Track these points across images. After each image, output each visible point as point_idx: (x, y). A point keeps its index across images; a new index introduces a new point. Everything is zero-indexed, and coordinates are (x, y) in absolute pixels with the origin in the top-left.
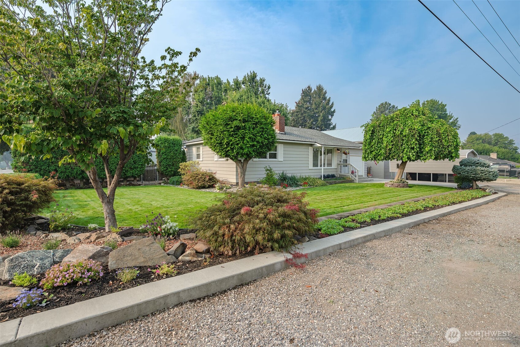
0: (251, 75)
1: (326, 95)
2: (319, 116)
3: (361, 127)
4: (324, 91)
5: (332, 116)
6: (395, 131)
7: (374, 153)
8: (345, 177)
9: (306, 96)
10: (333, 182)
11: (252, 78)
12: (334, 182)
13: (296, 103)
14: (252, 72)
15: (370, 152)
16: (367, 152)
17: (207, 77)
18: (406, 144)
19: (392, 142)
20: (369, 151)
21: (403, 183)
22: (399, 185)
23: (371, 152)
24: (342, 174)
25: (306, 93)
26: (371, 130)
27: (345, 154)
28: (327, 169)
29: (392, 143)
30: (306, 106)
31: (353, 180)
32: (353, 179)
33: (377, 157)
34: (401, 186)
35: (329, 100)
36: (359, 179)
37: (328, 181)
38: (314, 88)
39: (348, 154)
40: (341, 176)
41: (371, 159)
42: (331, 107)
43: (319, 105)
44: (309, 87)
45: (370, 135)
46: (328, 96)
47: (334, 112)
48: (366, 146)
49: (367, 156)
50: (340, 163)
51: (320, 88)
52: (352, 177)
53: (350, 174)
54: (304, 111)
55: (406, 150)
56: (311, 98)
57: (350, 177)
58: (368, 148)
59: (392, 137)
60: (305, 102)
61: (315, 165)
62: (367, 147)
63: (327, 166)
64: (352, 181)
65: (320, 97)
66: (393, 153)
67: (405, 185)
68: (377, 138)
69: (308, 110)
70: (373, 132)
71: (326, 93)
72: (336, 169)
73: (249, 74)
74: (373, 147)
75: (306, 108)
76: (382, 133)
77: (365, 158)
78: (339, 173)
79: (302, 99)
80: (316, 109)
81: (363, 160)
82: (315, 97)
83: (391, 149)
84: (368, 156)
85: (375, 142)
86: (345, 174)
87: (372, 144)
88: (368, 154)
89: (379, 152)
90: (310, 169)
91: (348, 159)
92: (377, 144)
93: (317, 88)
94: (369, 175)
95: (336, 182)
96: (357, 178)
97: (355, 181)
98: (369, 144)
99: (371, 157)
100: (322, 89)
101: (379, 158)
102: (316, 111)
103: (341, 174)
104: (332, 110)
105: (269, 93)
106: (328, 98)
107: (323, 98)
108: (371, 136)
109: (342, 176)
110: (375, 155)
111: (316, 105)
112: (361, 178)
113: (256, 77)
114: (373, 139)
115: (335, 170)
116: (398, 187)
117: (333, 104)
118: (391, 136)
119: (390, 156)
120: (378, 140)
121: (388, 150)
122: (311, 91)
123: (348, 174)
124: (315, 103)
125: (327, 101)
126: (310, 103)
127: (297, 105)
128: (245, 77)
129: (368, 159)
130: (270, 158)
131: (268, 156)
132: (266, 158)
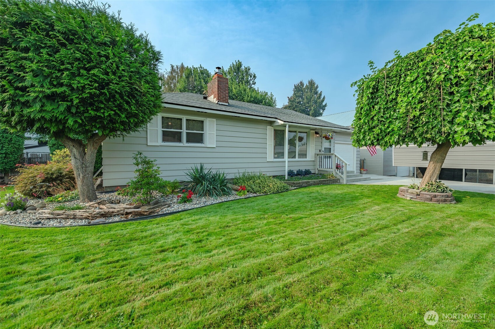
0: (236, 65)
1: (318, 89)
2: (310, 110)
3: (352, 85)
4: (316, 85)
5: (324, 110)
6: (428, 78)
7: (377, 131)
8: (326, 174)
9: (298, 91)
10: (303, 183)
11: (237, 68)
12: (306, 182)
13: (288, 98)
14: (237, 62)
15: (369, 129)
16: (363, 130)
17: (192, 68)
18: (462, 101)
19: (421, 102)
20: (366, 128)
21: (443, 192)
22: (435, 196)
23: (371, 129)
24: (322, 169)
25: (299, 89)
26: (372, 86)
27: (327, 138)
28: (298, 161)
29: (420, 105)
30: (298, 101)
31: (339, 179)
32: (338, 177)
33: (383, 138)
34: (438, 198)
35: (320, 94)
36: (348, 177)
37: (295, 182)
38: (306, 83)
39: (332, 138)
40: (320, 172)
41: (369, 142)
42: (323, 101)
43: (310, 99)
44: (301, 83)
45: (370, 96)
46: (319, 90)
47: (325, 105)
48: (360, 119)
49: (362, 136)
50: (320, 153)
51: (312, 83)
52: (336, 173)
53: (333, 171)
54: (296, 105)
55: (464, 114)
56: (303, 93)
57: (334, 174)
58: (364, 122)
59: (419, 92)
60: (297, 97)
61: (279, 154)
62: (362, 121)
63: (299, 158)
64: (335, 181)
65: (311, 92)
66: (422, 127)
67: (448, 196)
68: (384, 101)
69: (300, 104)
70: (376, 89)
71: (317, 87)
72: (314, 161)
73: (235, 63)
74: (375, 118)
75: (298, 103)
76: (395, 90)
77: (358, 141)
78: (318, 167)
79: (295, 94)
80: (308, 103)
81: (354, 146)
82: (307, 92)
83: (419, 118)
84: (364, 137)
85: (380, 108)
86: (326, 170)
87: (373, 113)
88: (365, 133)
89: (388, 127)
90: (268, 162)
91: (332, 147)
92: (384, 111)
93: (309, 82)
94: (362, 170)
95: (309, 182)
96: (344, 176)
97: (341, 181)
98: (367, 115)
99: (370, 139)
100: (314, 83)
101: (387, 139)
102: (307, 105)
103: (320, 169)
104: (324, 104)
105: (255, 83)
106: (319, 92)
107: (314, 92)
108: (372, 98)
109: (322, 173)
110: (378, 135)
111: (308, 99)
112: (351, 176)
113: (241, 66)
114: (375, 104)
115: (312, 163)
116: (431, 200)
117: (324, 98)
118: (419, 89)
119: (416, 134)
120: (386, 104)
121: (411, 120)
122: (303, 86)
123: (331, 170)
124: (307, 98)
125: (318, 95)
126: (302, 98)
127: (289, 100)
128: (230, 67)
129: (363, 143)
130: (188, 141)
131: (184, 137)
132: (180, 140)
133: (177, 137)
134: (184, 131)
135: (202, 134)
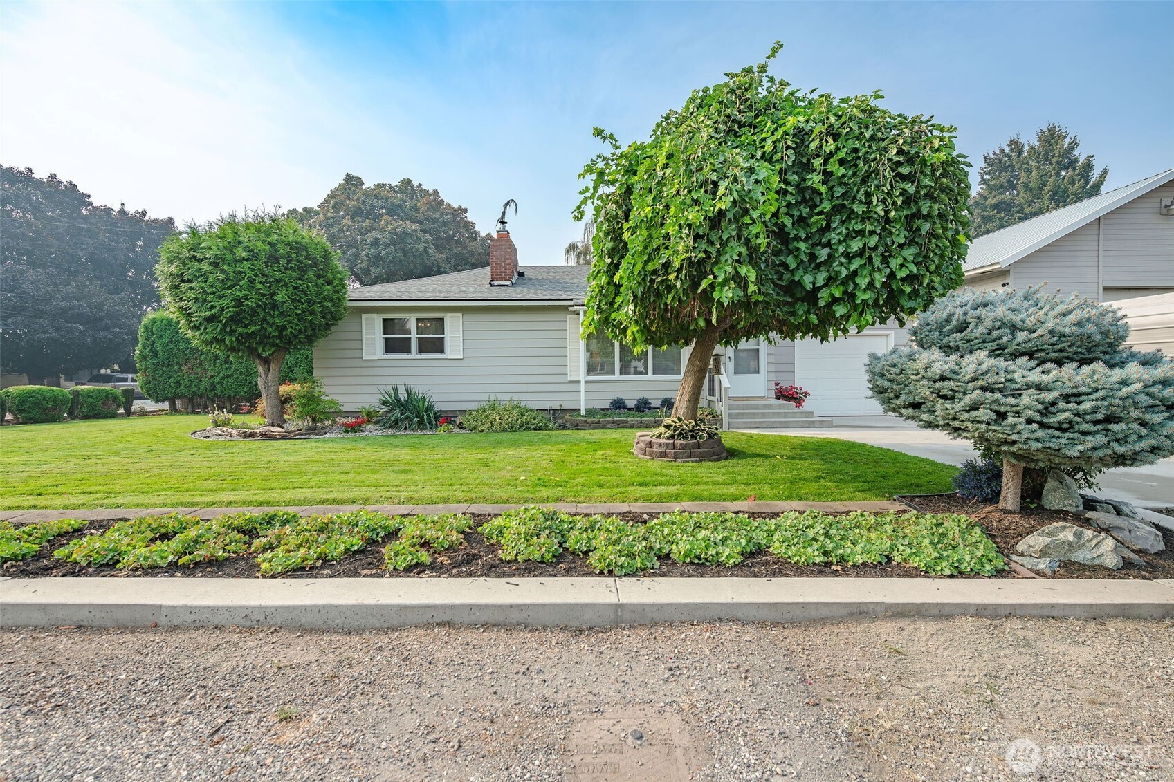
90: (570, 382)
96: (724, 414)
122: (1021, 152)
125: (1078, 170)
130: (420, 351)
131: (414, 346)
132: (409, 351)
133: (404, 347)
134: (414, 336)
135: (443, 338)
